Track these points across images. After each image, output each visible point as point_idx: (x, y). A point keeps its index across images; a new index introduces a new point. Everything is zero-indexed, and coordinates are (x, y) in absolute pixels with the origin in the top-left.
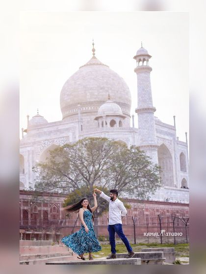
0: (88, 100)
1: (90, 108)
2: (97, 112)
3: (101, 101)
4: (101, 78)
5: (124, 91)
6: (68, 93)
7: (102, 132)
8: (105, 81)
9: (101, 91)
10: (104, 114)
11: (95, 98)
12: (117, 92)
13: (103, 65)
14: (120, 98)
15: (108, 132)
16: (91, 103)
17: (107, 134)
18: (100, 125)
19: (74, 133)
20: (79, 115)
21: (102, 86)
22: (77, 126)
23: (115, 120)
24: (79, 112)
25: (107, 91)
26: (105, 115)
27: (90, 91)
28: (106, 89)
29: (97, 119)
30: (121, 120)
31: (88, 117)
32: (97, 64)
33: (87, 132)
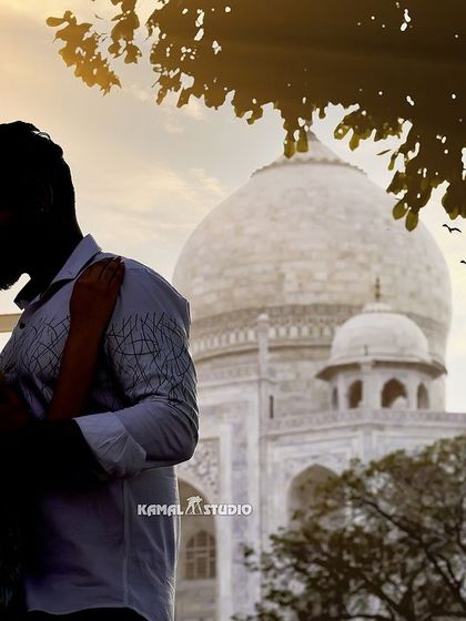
0: (290, 300)
1: (294, 332)
2: (329, 347)
3: (339, 307)
4: (343, 217)
5: (429, 269)
6: (207, 269)
7: (355, 428)
8: (358, 226)
9: (341, 264)
10: (366, 354)
11: (318, 293)
12: (404, 272)
13: (347, 165)
14: (412, 295)
15: (381, 428)
16: (298, 313)
17: (376, 433)
18: (343, 400)
19: (239, 429)
20: (265, 356)
21: (345, 247)
22: (254, 397)
23: (403, 381)
24: (263, 344)
25: (365, 267)
26: (369, 359)
27: (301, 264)
28: (361, 258)
29: (328, 374)
30: (426, 384)
31: (287, 366)
32: (325, 162)
33: (295, 423)
